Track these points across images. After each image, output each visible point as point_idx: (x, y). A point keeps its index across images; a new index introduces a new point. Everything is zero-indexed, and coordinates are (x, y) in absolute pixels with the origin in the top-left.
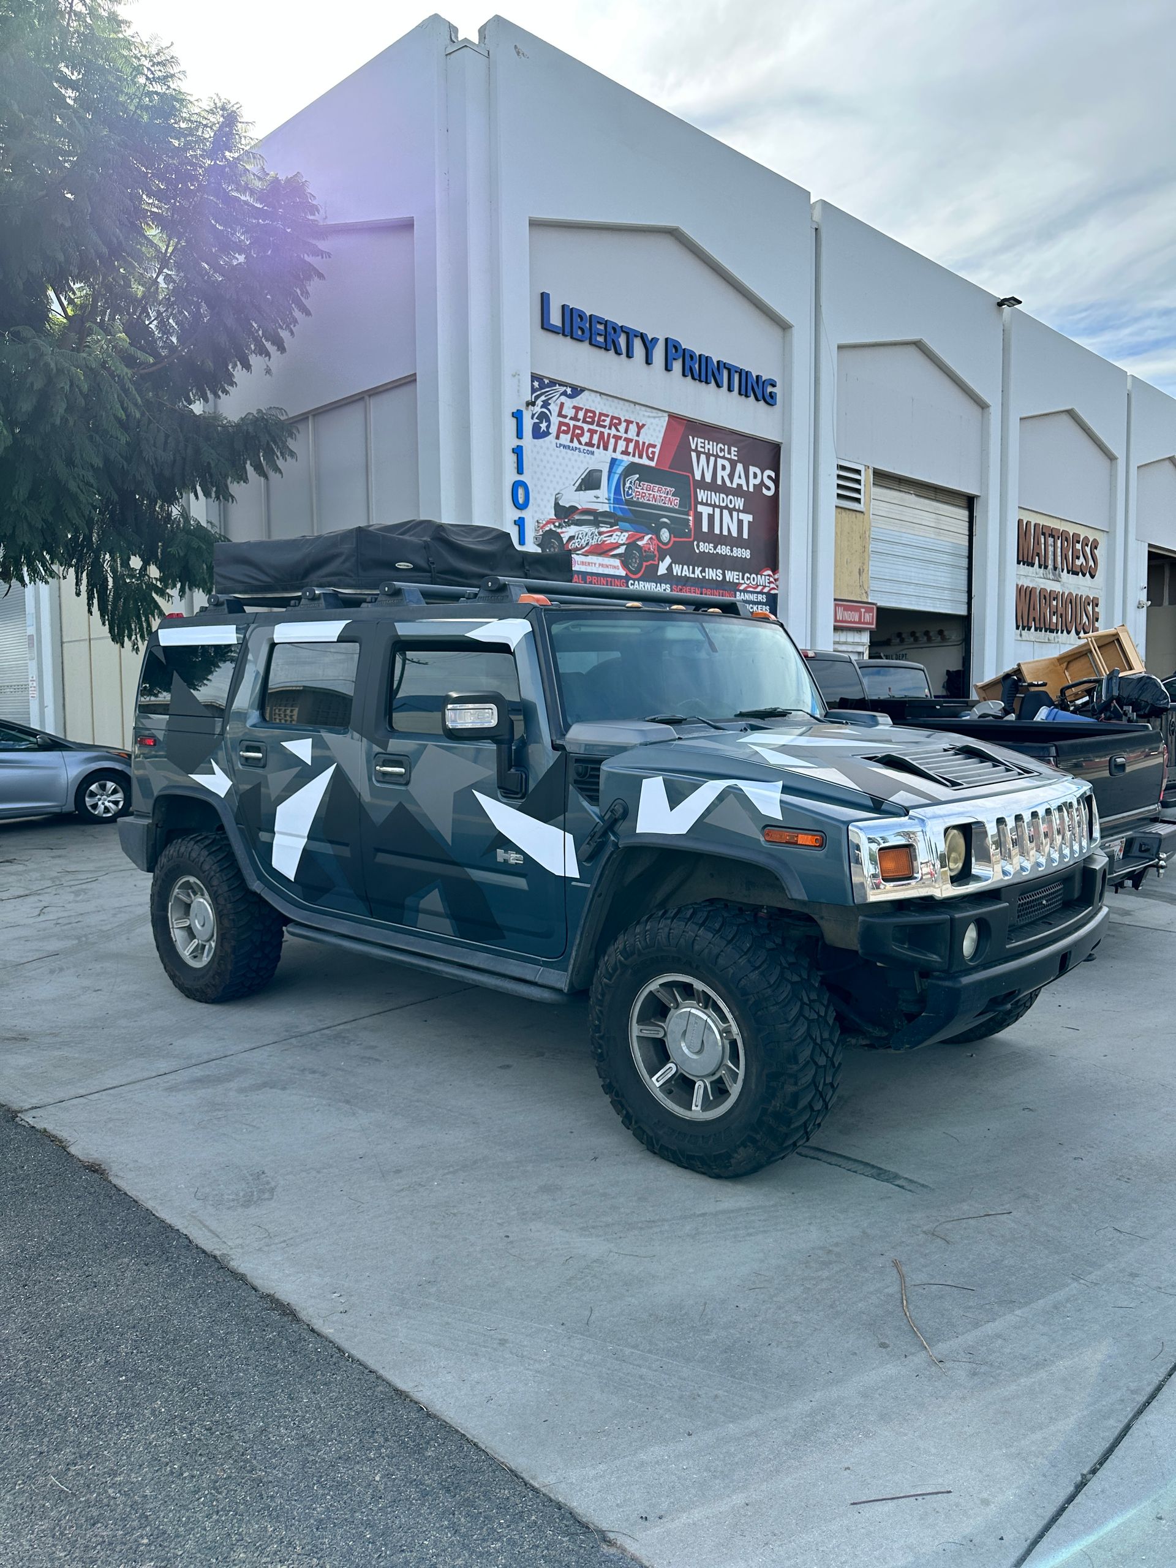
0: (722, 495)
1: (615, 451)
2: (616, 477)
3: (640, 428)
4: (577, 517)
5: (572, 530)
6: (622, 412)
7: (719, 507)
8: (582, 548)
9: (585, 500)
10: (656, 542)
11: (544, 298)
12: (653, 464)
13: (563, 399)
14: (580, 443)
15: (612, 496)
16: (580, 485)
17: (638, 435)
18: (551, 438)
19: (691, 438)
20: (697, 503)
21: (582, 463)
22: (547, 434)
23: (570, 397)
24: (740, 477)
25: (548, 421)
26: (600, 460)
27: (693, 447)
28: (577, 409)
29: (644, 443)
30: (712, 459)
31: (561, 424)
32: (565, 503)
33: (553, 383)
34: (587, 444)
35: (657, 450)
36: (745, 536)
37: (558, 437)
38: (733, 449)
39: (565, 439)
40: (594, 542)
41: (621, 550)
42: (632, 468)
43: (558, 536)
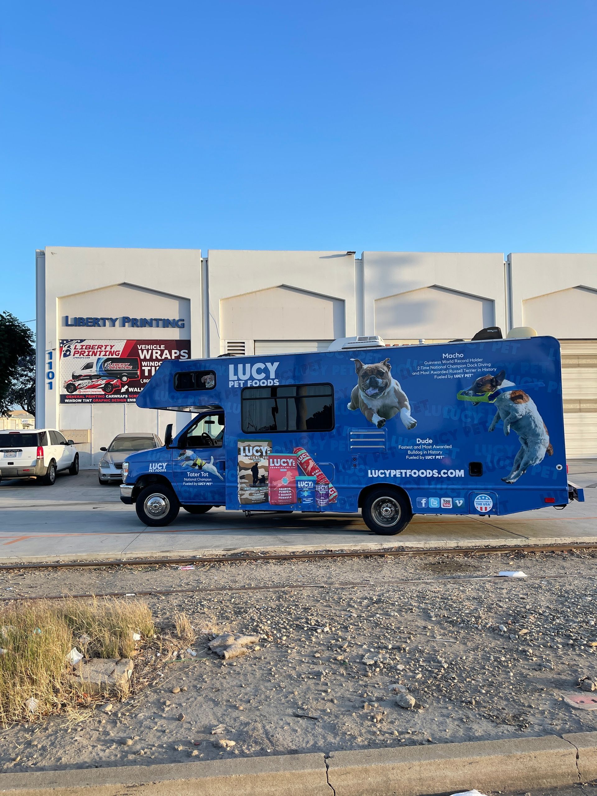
0: (155, 362)
1: (100, 355)
2: (100, 363)
3: (112, 347)
4: (82, 378)
5: (80, 382)
6: (103, 343)
7: (154, 366)
8: (84, 387)
9: (87, 372)
10: (120, 381)
11: (67, 317)
12: (119, 357)
13: (77, 344)
14: (84, 356)
15: (98, 369)
16: (84, 368)
17: (111, 349)
18: (72, 356)
19: (139, 346)
20: (142, 366)
21: (85, 361)
22: (70, 355)
23: (79, 343)
24: (166, 355)
25: (70, 351)
26: (93, 359)
27: (140, 348)
28: (82, 346)
29: (114, 351)
30: (150, 351)
31: (75, 351)
32: (76, 374)
33: (72, 340)
34: (86, 356)
35: (121, 353)
37: (74, 355)
38: (162, 346)
39: (76, 355)
40: (90, 384)
41: (103, 386)
42: (108, 360)
43: (74, 385)
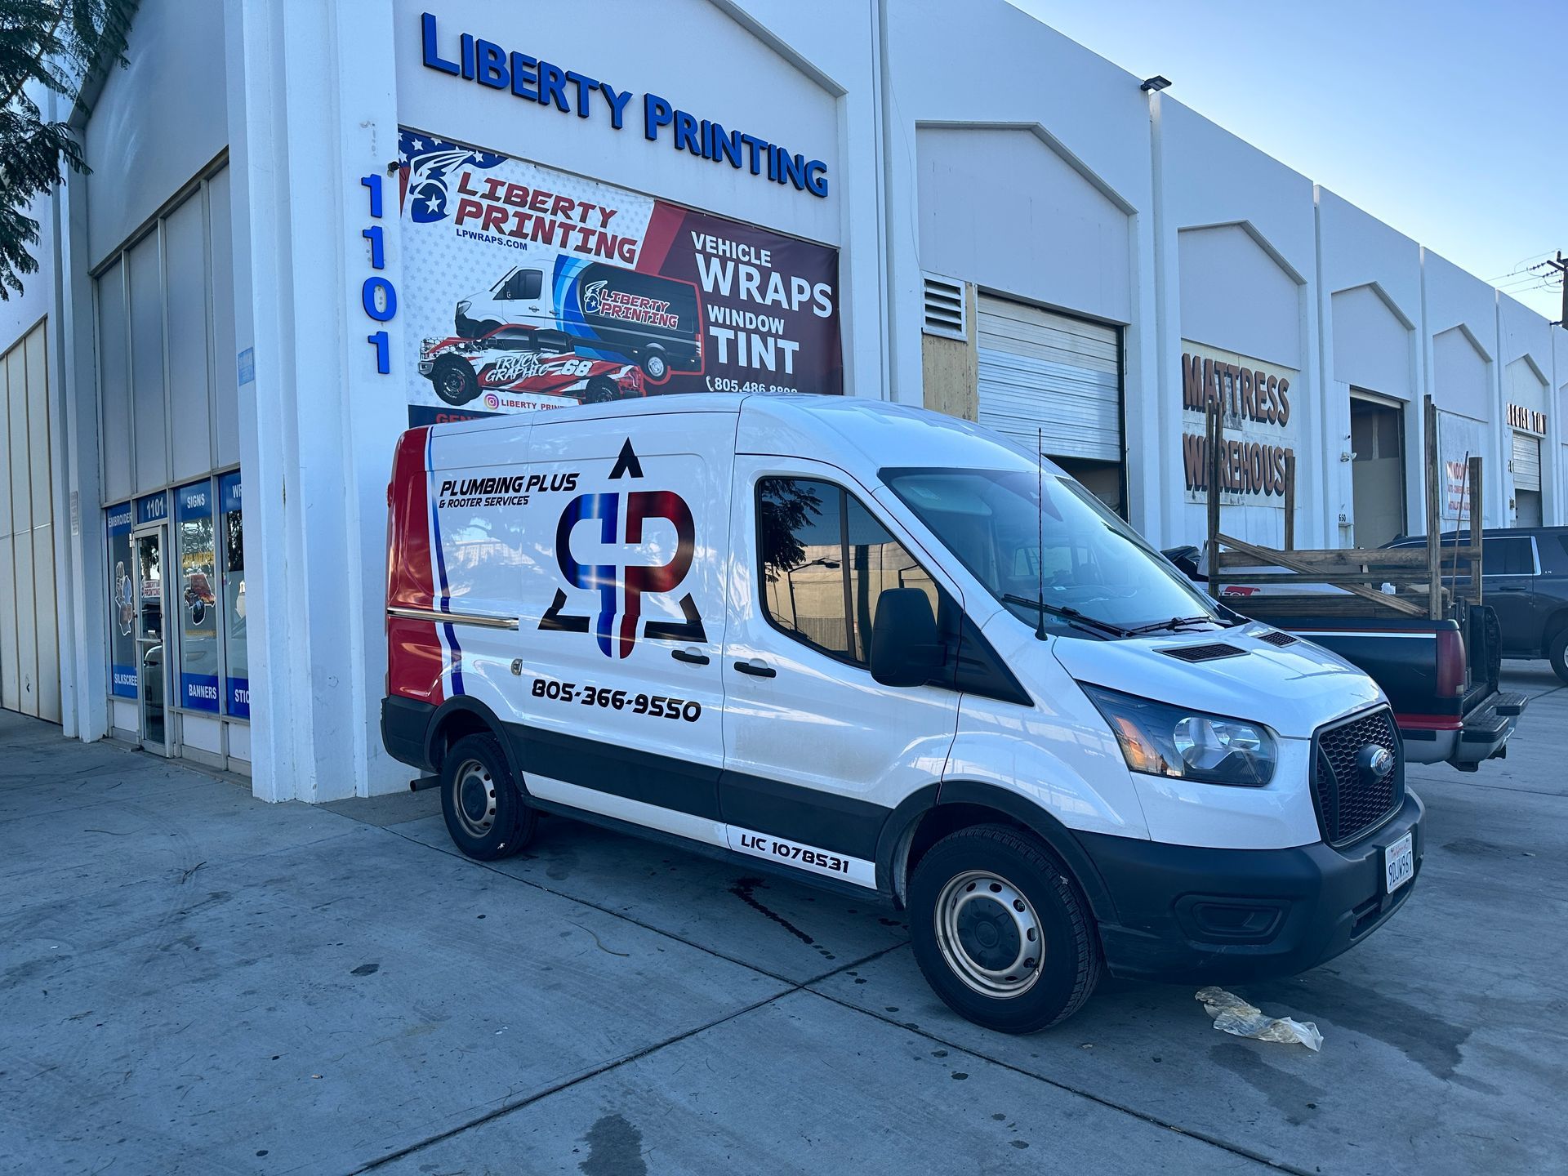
0: (748, 315)
1: (564, 244)
2: (568, 283)
3: (607, 216)
4: (498, 337)
5: (491, 355)
6: (577, 192)
7: (744, 329)
8: (509, 381)
9: (514, 312)
10: (641, 375)
11: (428, 24)
12: (632, 267)
13: (468, 167)
14: (501, 231)
15: (562, 308)
16: (504, 290)
17: (604, 225)
18: (449, 222)
19: (694, 234)
20: (708, 323)
21: (508, 260)
22: (439, 215)
23: (480, 165)
24: (776, 291)
25: (441, 196)
26: (539, 257)
27: (699, 246)
28: (495, 184)
29: (614, 238)
30: (730, 265)
31: (464, 203)
32: (474, 314)
33: (449, 144)
34: (512, 233)
35: (638, 248)
36: (789, 369)
37: (459, 221)
38: (763, 252)
39: (473, 224)
40: (532, 373)
41: (582, 385)
42: (594, 272)
43: (466, 365)
